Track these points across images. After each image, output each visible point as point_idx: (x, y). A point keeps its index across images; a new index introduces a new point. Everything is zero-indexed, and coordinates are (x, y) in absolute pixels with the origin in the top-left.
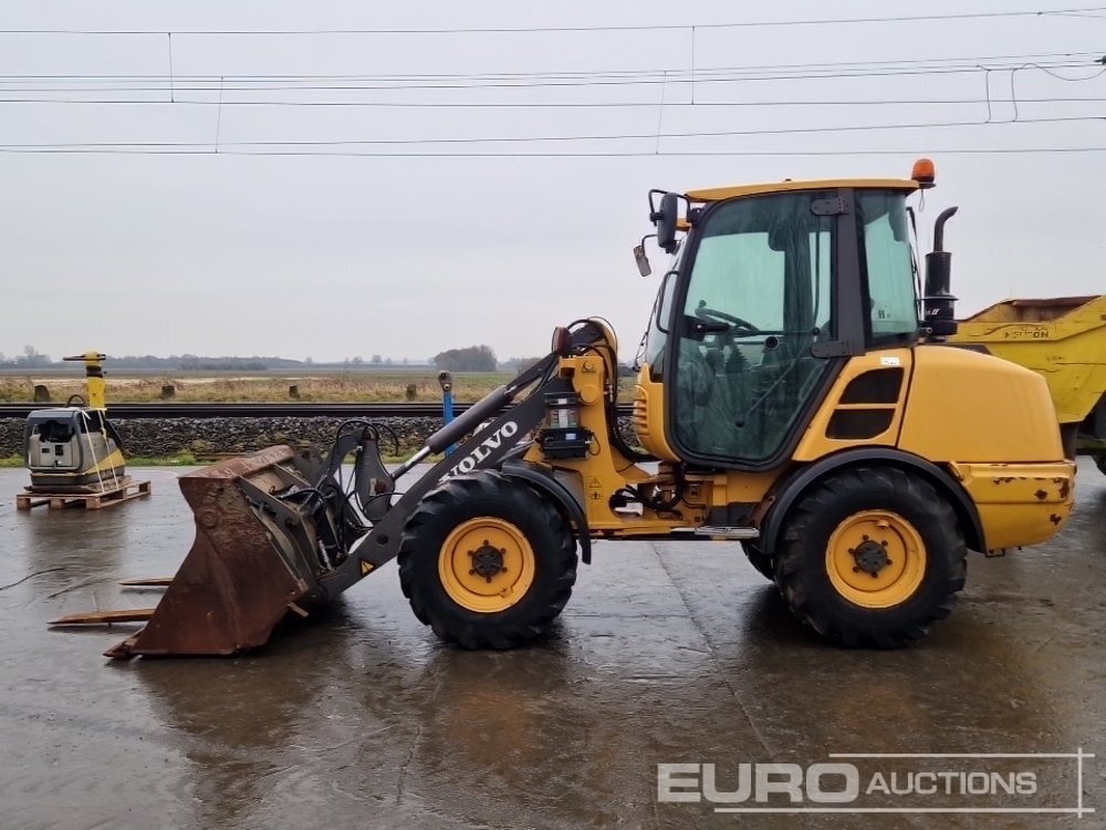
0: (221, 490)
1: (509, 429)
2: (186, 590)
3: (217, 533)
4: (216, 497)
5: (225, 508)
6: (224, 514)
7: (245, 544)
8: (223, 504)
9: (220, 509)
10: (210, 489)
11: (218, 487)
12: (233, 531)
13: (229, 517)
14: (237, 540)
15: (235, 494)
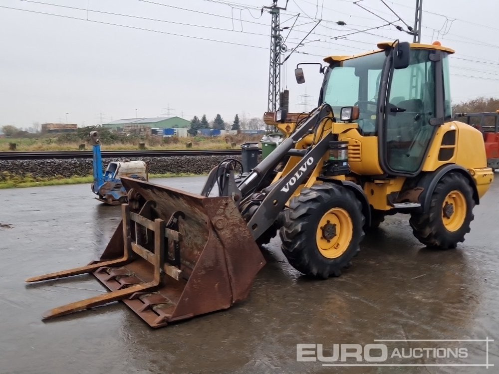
0: (227, 204)
1: (310, 161)
2: (204, 272)
3: (224, 232)
4: (224, 209)
5: (229, 216)
6: (228, 219)
7: (239, 237)
8: (228, 213)
9: (226, 217)
10: (221, 204)
11: (225, 202)
12: (232, 230)
13: (231, 221)
14: (235, 235)
15: (234, 206)
